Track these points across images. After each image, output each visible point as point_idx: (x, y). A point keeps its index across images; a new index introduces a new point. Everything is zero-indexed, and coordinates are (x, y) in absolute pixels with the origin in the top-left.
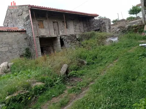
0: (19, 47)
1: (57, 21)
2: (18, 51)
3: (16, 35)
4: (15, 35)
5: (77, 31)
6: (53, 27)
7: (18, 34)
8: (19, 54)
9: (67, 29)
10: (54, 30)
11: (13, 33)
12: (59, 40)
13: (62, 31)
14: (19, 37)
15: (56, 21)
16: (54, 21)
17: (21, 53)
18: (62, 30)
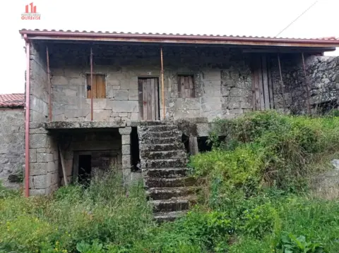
0: (13, 151)
1: (155, 75)
2: (9, 163)
3: (13, 116)
4: (8, 118)
5: (235, 105)
6: (136, 93)
7: (16, 115)
8: (9, 171)
9: (193, 100)
10: (137, 103)
11: (4, 113)
12: (126, 140)
13: (172, 105)
14: (19, 124)
15: (150, 74)
16: (143, 74)
17: (16, 169)
18: (171, 102)
